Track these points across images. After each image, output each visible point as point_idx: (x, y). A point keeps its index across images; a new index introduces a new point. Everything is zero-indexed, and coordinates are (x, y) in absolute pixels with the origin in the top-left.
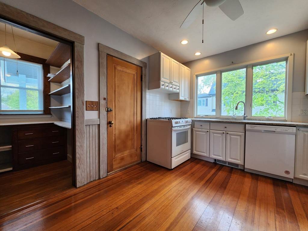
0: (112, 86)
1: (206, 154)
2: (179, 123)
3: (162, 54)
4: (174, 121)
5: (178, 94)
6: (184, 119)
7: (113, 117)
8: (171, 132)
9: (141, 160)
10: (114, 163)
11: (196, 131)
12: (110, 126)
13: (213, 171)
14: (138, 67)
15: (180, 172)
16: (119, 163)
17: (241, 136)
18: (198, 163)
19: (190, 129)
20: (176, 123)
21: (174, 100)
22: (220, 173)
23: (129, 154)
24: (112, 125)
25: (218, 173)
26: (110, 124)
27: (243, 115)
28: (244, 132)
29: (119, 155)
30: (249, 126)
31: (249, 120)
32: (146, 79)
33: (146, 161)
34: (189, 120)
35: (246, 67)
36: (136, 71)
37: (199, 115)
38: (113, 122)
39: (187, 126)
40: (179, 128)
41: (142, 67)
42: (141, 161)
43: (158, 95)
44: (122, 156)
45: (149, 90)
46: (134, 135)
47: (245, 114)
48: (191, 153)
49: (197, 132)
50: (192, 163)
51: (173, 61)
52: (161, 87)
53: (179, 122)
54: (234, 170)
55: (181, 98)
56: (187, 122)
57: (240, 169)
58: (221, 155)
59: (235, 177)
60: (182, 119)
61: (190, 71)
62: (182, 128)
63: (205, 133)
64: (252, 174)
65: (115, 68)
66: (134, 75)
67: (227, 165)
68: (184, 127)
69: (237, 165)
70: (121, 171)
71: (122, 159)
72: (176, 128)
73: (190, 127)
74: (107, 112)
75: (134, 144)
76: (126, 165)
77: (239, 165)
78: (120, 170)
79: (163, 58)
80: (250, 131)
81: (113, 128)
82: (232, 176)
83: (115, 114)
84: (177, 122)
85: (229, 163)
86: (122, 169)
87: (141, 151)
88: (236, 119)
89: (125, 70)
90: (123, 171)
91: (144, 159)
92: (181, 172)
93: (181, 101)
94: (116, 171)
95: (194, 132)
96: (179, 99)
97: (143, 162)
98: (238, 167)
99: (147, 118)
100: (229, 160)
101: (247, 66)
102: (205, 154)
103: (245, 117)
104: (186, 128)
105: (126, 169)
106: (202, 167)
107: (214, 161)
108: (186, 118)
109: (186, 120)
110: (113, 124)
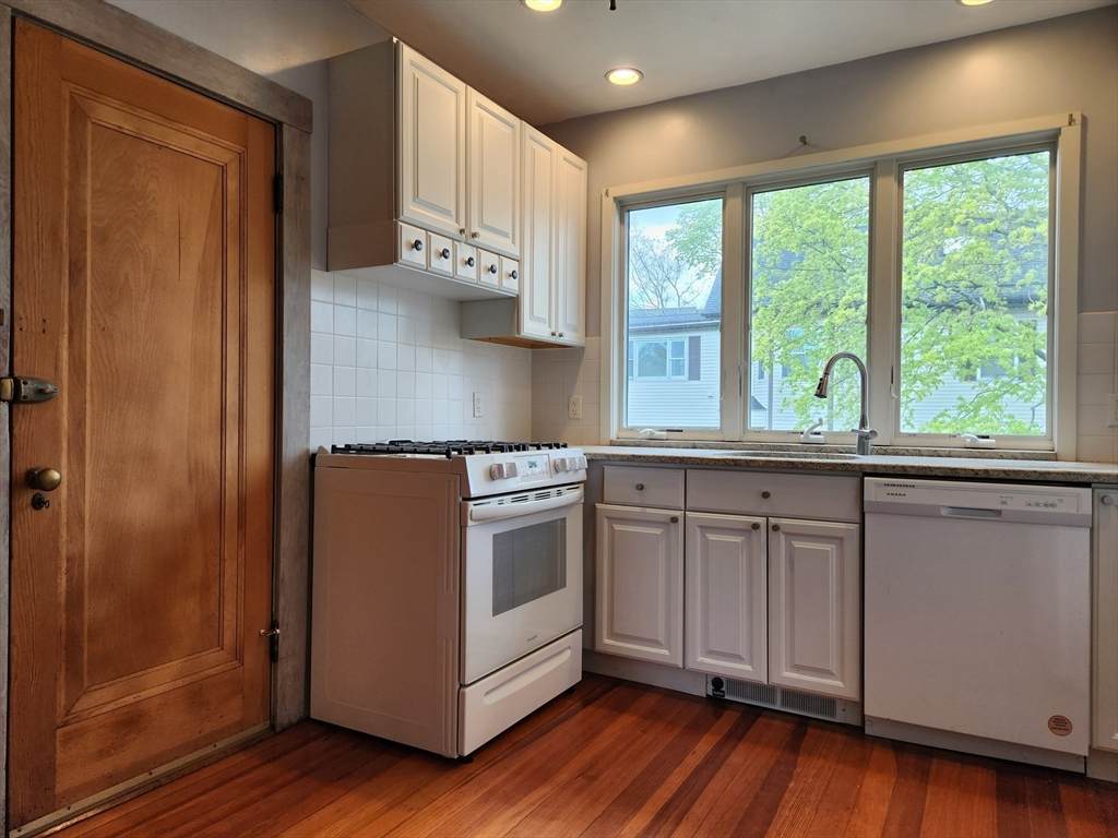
0: (55, 234)
1: (666, 652)
2: (513, 472)
3: (408, 55)
4: (476, 464)
5: (510, 306)
6: (545, 450)
7: (57, 442)
8: (463, 527)
9: (272, 717)
10: (60, 756)
11: (612, 519)
12: (38, 504)
13: (703, 747)
14: (252, 122)
15: (514, 768)
16: (102, 754)
17: (841, 539)
18: (620, 708)
19: (580, 508)
20: (494, 474)
21: (490, 340)
22: (737, 758)
23: (180, 683)
24: (47, 496)
25: (728, 756)
26: (34, 488)
27: (857, 427)
28: (857, 518)
29: (103, 700)
30: (878, 485)
31: (886, 453)
32: (310, 200)
33: (306, 720)
34: (575, 455)
35: (871, 170)
36: (238, 148)
37: (632, 429)
38: (56, 475)
39: (559, 493)
40: (509, 506)
41: (276, 127)
42: (273, 727)
43: (389, 307)
44: (130, 699)
45: (327, 271)
46: (222, 560)
47: (863, 424)
48: (584, 650)
49: (617, 527)
50: (590, 709)
51: (479, 105)
52: (407, 255)
53: (512, 467)
54: (810, 730)
55: (533, 327)
56: (557, 468)
57: (843, 727)
58: (743, 651)
59: (813, 773)
60: (532, 451)
61: (584, 172)
62: (532, 504)
63: (657, 531)
64: (898, 747)
65: (79, 114)
66: (223, 169)
67: (778, 707)
68: (539, 497)
69: (828, 702)
70: (115, 803)
71: (131, 722)
72: (492, 506)
73: (574, 495)
74: (11, 404)
75: (221, 618)
76: (159, 760)
77: (838, 703)
78: (109, 800)
79: (416, 82)
80: (885, 510)
81: (57, 515)
82: (798, 770)
83: (78, 423)
84: (500, 467)
85: (791, 695)
86: (128, 792)
87: (273, 656)
88: (820, 449)
89: (155, 131)
90: (132, 808)
91: (288, 712)
92: (518, 773)
93: (535, 345)
94: (75, 807)
95: (604, 528)
96: (518, 331)
97: (284, 730)
98: (833, 715)
99: (313, 447)
100: (789, 677)
101: (876, 163)
102: (659, 653)
103: (867, 438)
104: (554, 501)
105: (157, 785)
106: (644, 732)
107: (710, 687)
108: (558, 446)
109: (557, 454)
110: (55, 485)
